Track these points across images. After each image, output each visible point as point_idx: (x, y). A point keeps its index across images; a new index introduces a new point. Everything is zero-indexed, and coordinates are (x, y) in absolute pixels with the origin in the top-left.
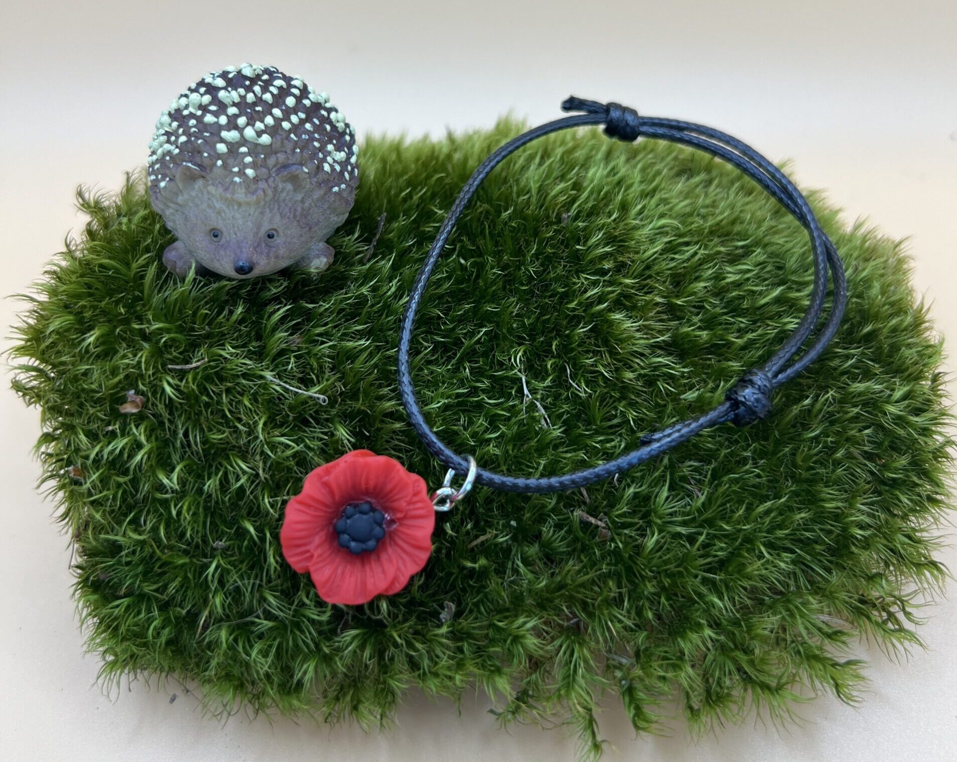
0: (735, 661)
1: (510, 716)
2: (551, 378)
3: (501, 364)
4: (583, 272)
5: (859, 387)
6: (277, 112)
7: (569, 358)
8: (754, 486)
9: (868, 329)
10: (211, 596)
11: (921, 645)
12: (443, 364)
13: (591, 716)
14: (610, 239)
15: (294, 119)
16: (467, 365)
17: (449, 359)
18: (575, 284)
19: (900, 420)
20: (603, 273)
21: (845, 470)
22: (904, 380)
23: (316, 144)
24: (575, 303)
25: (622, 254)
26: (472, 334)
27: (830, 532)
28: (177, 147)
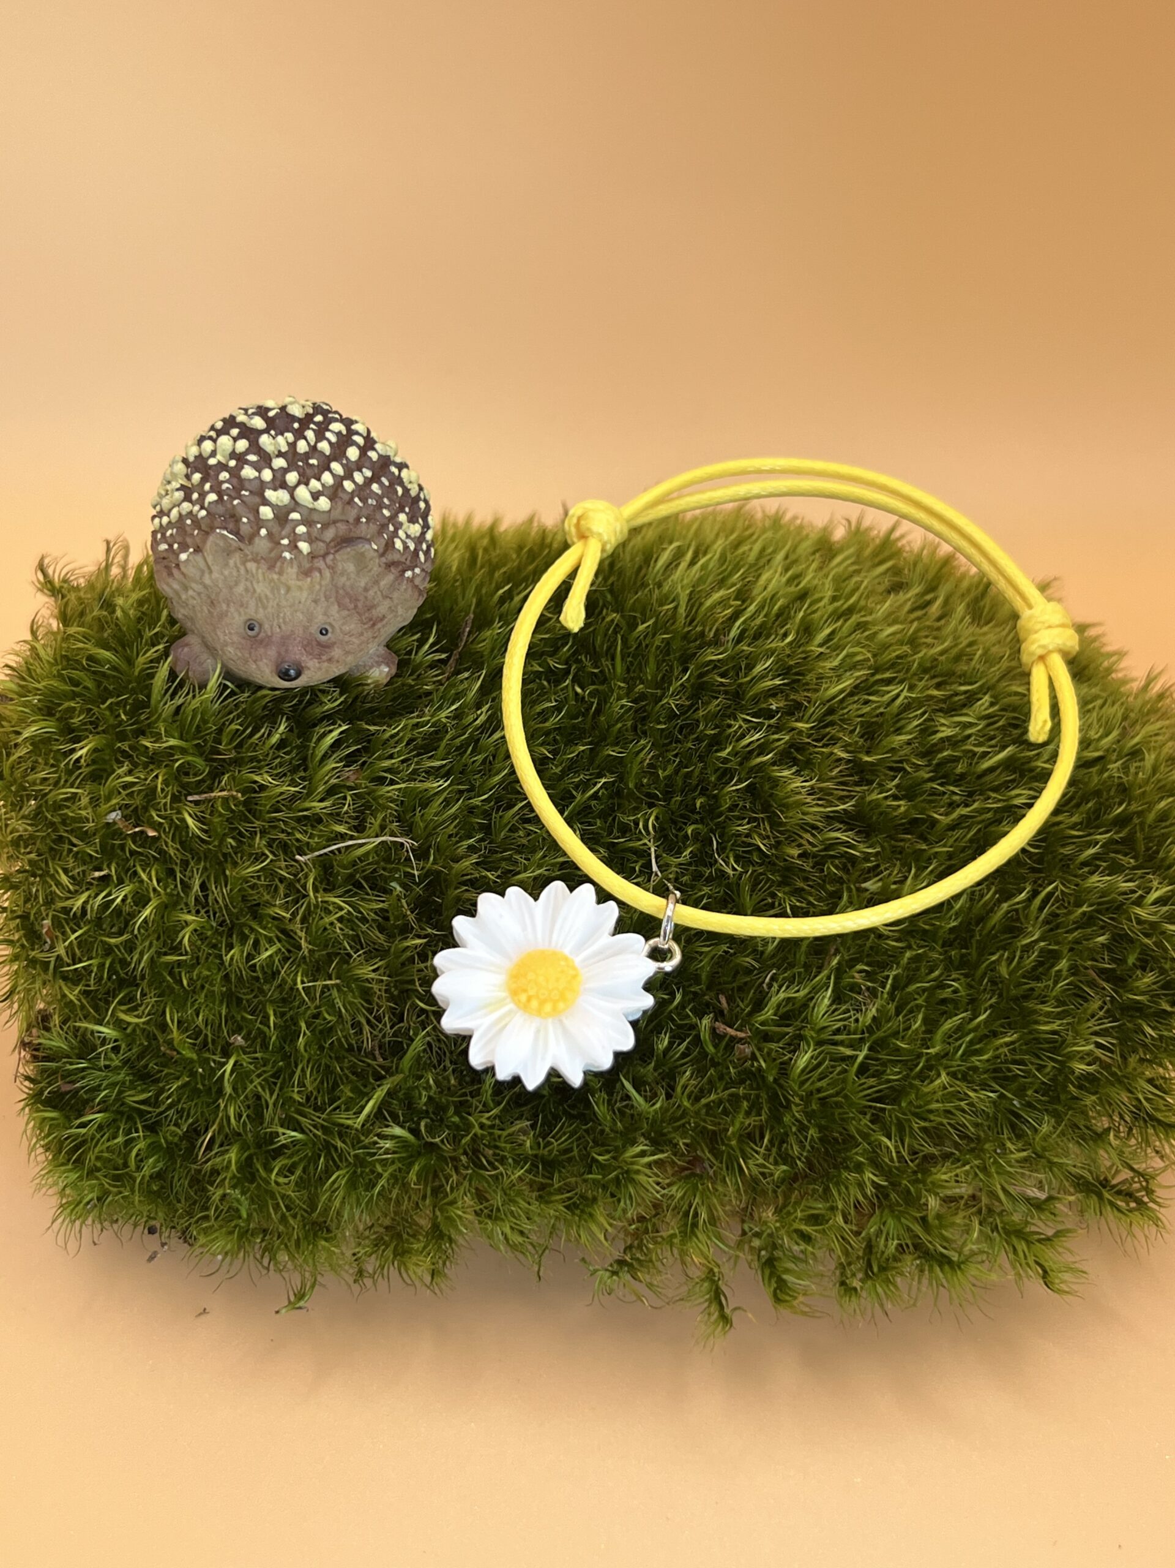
2: (689, 851)
3: (623, 829)
4: (742, 711)
5: (1099, 880)
6: (336, 467)
7: (716, 826)
9: (1118, 810)
14: (782, 670)
15: (358, 477)
18: (730, 725)
19: (1150, 929)
20: (770, 714)
23: (386, 513)
24: (728, 750)
25: (796, 690)
26: (586, 785)
27: (1044, 1066)
28: (202, 508)
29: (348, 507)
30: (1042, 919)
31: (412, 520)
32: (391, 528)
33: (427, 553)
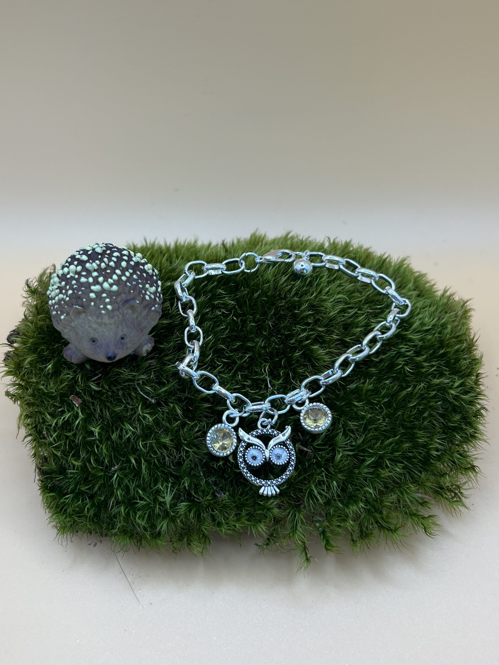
0: (374, 518)
1: (265, 547)
2: (282, 379)
3: (256, 372)
4: (298, 324)
5: (436, 381)
6: (118, 272)
7: (291, 369)
8: (384, 431)
9: (442, 352)
10: (115, 491)
11: (467, 508)
12: (227, 373)
13: (305, 545)
14: (312, 307)
15: (127, 274)
16: (239, 373)
17: (230, 370)
18: (294, 330)
19: (456, 398)
20: (308, 324)
21: (428, 422)
22: (460, 377)
23: (140, 286)
24: (294, 340)
25: (318, 314)
26: (242, 358)
27: (421, 453)
28: (67, 296)
29: (125, 287)
30: (417, 396)
31: (151, 286)
32: (143, 292)
33: (159, 297)
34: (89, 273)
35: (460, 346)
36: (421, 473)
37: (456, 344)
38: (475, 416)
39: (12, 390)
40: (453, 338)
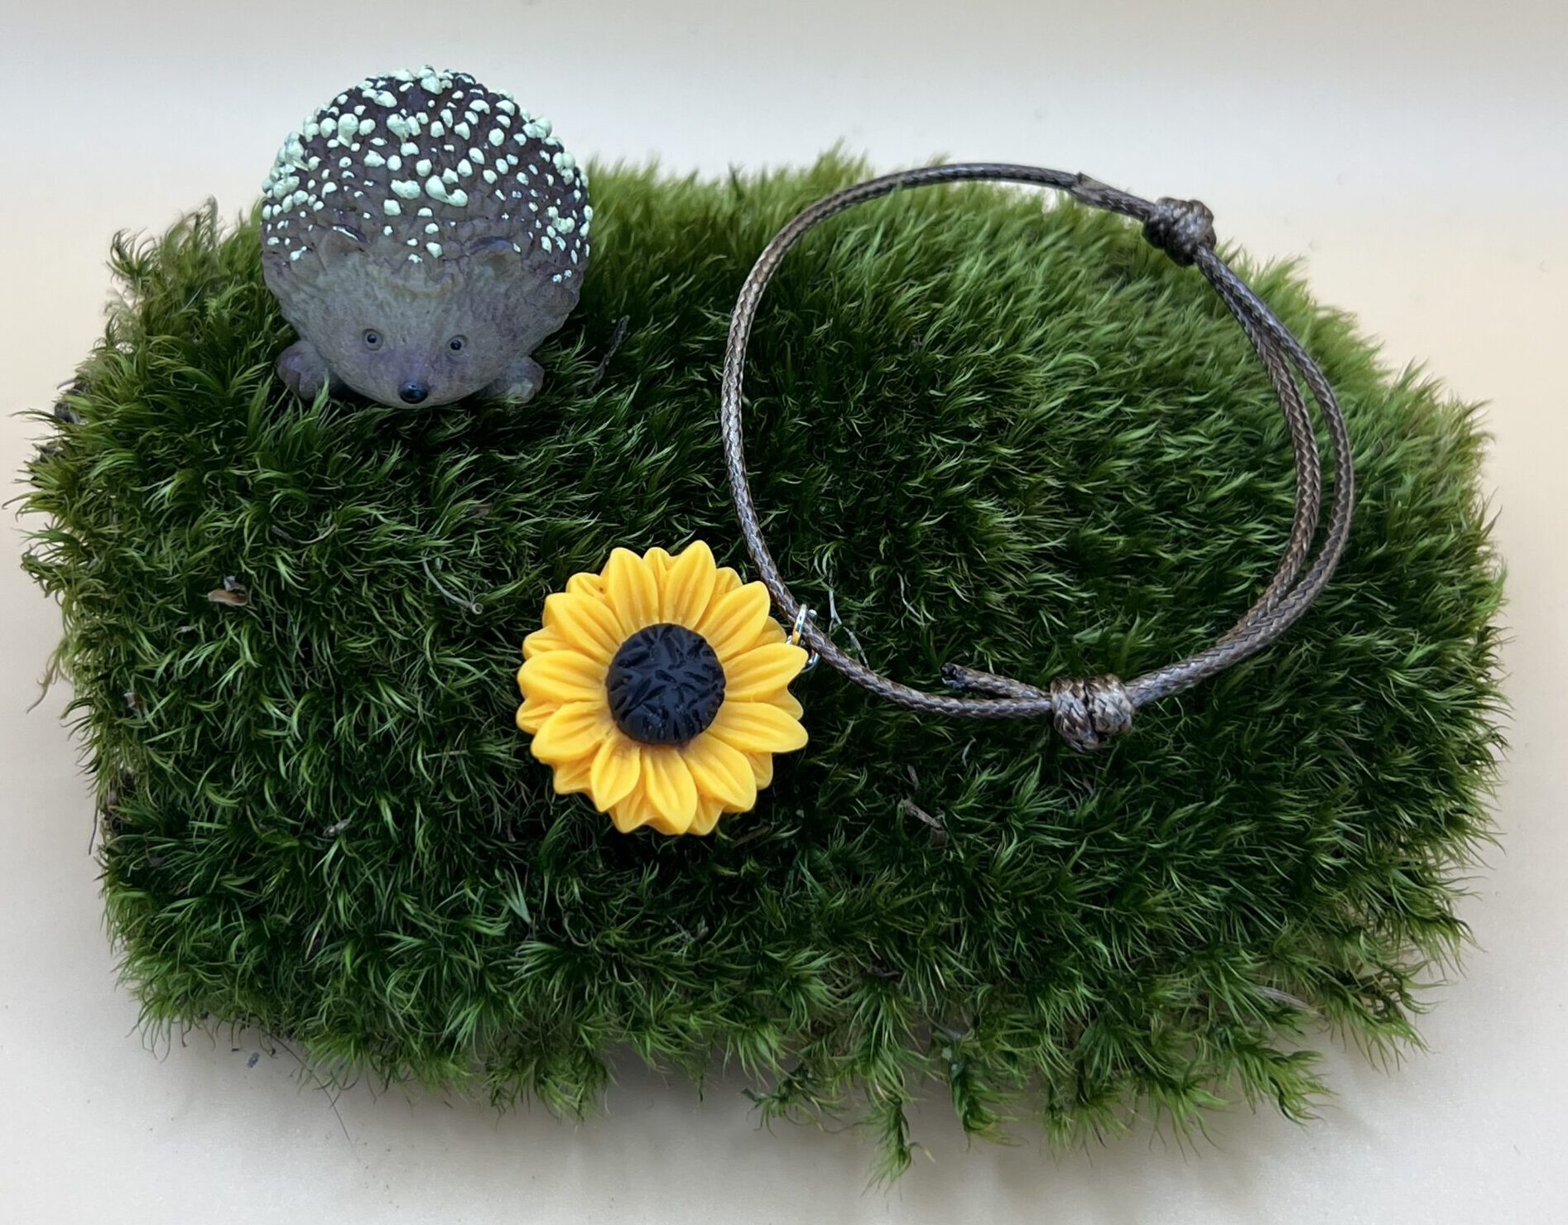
0: (1124, 1041)
1: (776, 1105)
2: (873, 595)
3: (797, 568)
4: (936, 431)
5: (1353, 640)
6: (476, 154)
7: (904, 566)
8: (1175, 780)
9: (1377, 553)
10: (329, 898)
11: (1419, 1044)
13: (899, 1109)
14: (984, 381)
15: (502, 165)
19: (1410, 697)
20: (969, 434)
21: (1315, 764)
22: (1427, 635)
23: (533, 207)
24: (920, 479)
25: (1001, 406)
27: (1285, 857)
28: (319, 198)
29: (488, 201)
30: (1287, 682)
31: (563, 214)
32: (538, 224)
33: (580, 252)
34: (393, 143)
35: (1435, 538)
36: (1281, 920)
37: (1425, 532)
38: (1468, 760)
39: (44, 552)
40: (1417, 513)
